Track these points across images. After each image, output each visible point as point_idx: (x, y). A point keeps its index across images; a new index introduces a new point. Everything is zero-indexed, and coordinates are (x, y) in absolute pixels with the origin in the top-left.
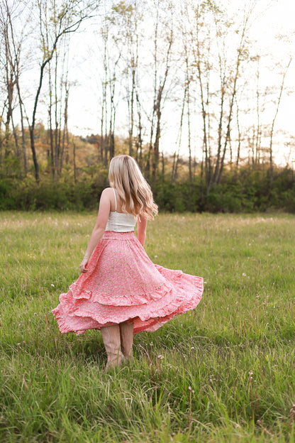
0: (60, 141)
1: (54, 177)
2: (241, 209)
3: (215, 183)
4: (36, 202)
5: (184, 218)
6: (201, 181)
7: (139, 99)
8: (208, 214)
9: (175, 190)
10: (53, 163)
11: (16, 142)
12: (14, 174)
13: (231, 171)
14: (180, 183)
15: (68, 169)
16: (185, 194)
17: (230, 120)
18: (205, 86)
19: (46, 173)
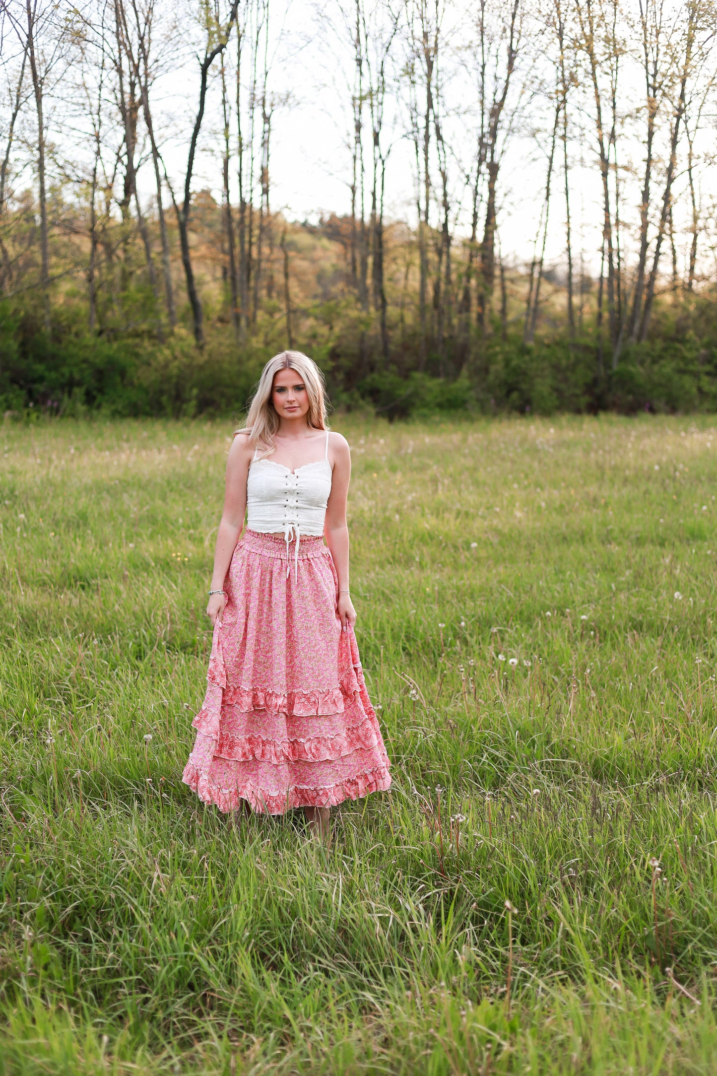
0: (251, 244)
1: (238, 334)
2: (697, 402)
3: (633, 339)
4: (197, 397)
5: (552, 431)
6: (599, 337)
7: (442, 132)
8: (614, 417)
9: (532, 360)
10: (235, 298)
11: (148, 249)
12: (144, 327)
13: (675, 306)
14: (546, 341)
15: (271, 313)
16: (556, 368)
17: (670, 180)
18: (606, 95)
19: (219, 325)
